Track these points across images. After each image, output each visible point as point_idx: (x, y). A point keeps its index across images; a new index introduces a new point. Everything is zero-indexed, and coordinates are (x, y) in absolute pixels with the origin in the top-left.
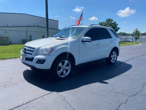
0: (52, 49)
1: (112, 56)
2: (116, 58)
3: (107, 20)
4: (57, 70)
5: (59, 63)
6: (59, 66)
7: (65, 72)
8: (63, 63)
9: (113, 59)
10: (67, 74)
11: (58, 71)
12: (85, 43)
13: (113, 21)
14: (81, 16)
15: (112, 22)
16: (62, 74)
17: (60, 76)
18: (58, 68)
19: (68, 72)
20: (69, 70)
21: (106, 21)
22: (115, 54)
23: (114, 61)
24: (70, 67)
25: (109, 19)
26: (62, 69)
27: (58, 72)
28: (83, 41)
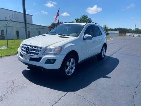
0: (61, 48)
1: (102, 52)
2: (105, 53)
3: (82, 16)
5: (67, 62)
6: (67, 65)
7: (71, 70)
8: (70, 62)
9: (103, 54)
10: (72, 72)
11: (66, 69)
13: (87, 17)
14: (58, 11)
15: (87, 19)
17: (67, 74)
19: (73, 70)
20: (74, 68)
21: (81, 18)
22: (104, 50)
23: (103, 56)
24: (75, 64)
25: (84, 16)
27: (66, 71)
28: (84, 39)
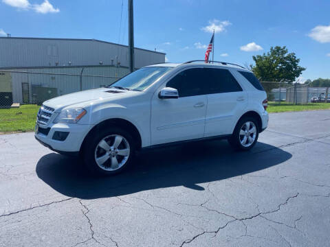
0: (85, 111)
1: (242, 132)
2: (254, 136)
3: (271, 49)
4: (96, 156)
5: (99, 140)
6: (100, 148)
7: (114, 160)
8: (111, 142)
9: (245, 138)
10: (120, 167)
11: (98, 157)
12: (167, 100)
15: (286, 55)
16: (108, 164)
17: (103, 168)
18: (96, 150)
19: (124, 162)
20: (127, 158)
21: (270, 53)
22: (251, 127)
23: (249, 145)
24: (128, 150)
25: (278, 49)
26: (107, 154)
27: (97, 160)
28: (160, 97)
